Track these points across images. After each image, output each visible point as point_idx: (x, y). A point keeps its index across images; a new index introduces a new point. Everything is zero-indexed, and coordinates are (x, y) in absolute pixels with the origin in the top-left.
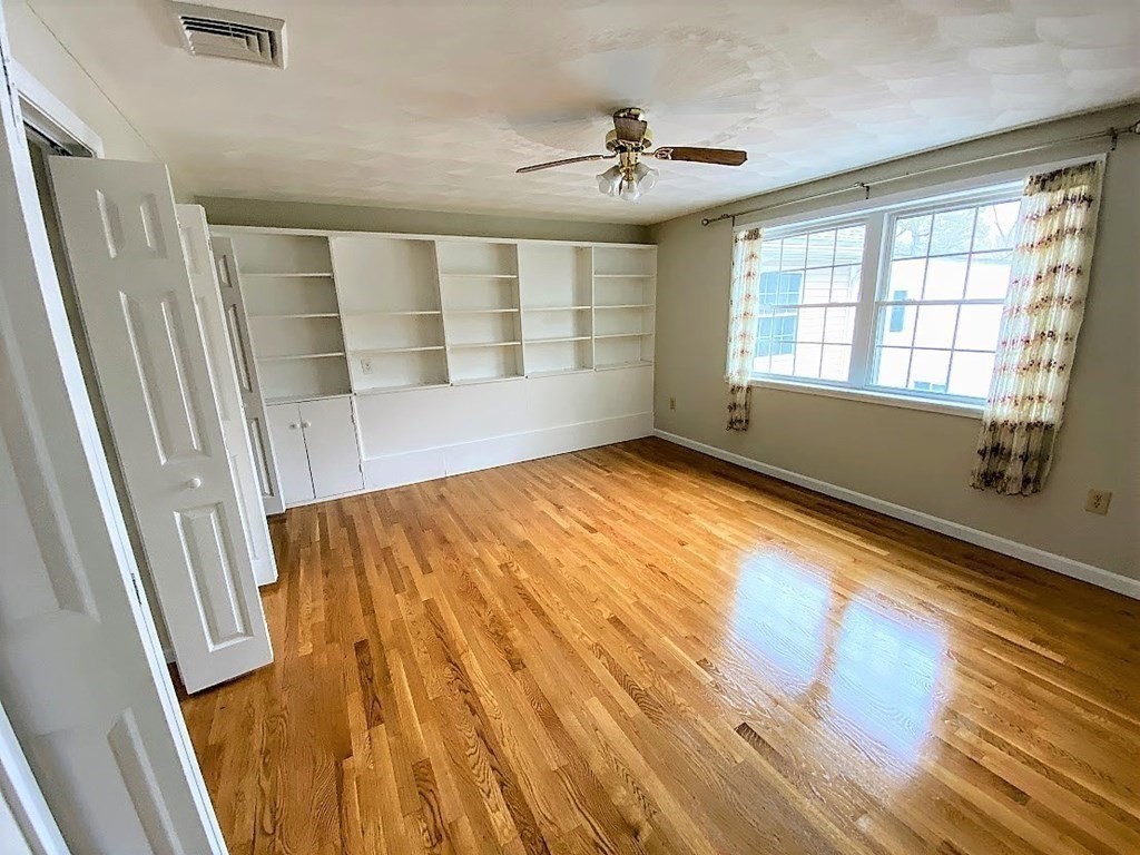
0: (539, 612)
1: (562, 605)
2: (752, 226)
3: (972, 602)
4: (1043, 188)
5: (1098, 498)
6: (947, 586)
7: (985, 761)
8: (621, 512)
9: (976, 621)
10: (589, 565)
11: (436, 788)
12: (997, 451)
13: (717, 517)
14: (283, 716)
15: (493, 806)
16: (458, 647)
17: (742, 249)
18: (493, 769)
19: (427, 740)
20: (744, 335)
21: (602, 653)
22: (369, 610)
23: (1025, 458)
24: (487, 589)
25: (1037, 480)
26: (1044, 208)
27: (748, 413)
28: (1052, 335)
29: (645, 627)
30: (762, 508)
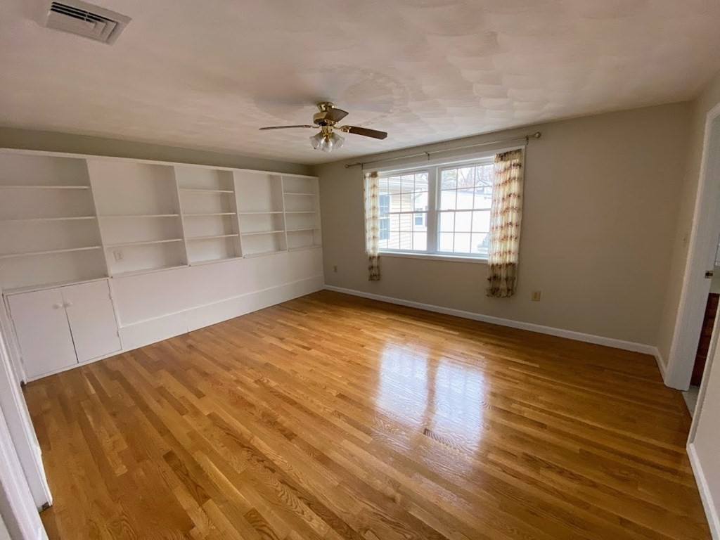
0: (293, 403)
1: (305, 395)
2: (373, 170)
3: (498, 349)
4: (502, 159)
5: (536, 294)
6: (486, 343)
7: (525, 415)
8: (323, 335)
9: (502, 357)
10: (314, 369)
11: (267, 523)
12: (495, 278)
13: (375, 329)
14: (124, 520)
15: (309, 518)
16: (246, 437)
17: (368, 182)
18: (300, 498)
19: (246, 497)
20: (374, 229)
21: (340, 415)
22: (164, 431)
23: (507, 279)
24: (251, 398)
25: (512, 290)
26: (503, 168)
27: (379, 271)
28: (511, 224)
29: (358, 395)
30: (395, 320)
